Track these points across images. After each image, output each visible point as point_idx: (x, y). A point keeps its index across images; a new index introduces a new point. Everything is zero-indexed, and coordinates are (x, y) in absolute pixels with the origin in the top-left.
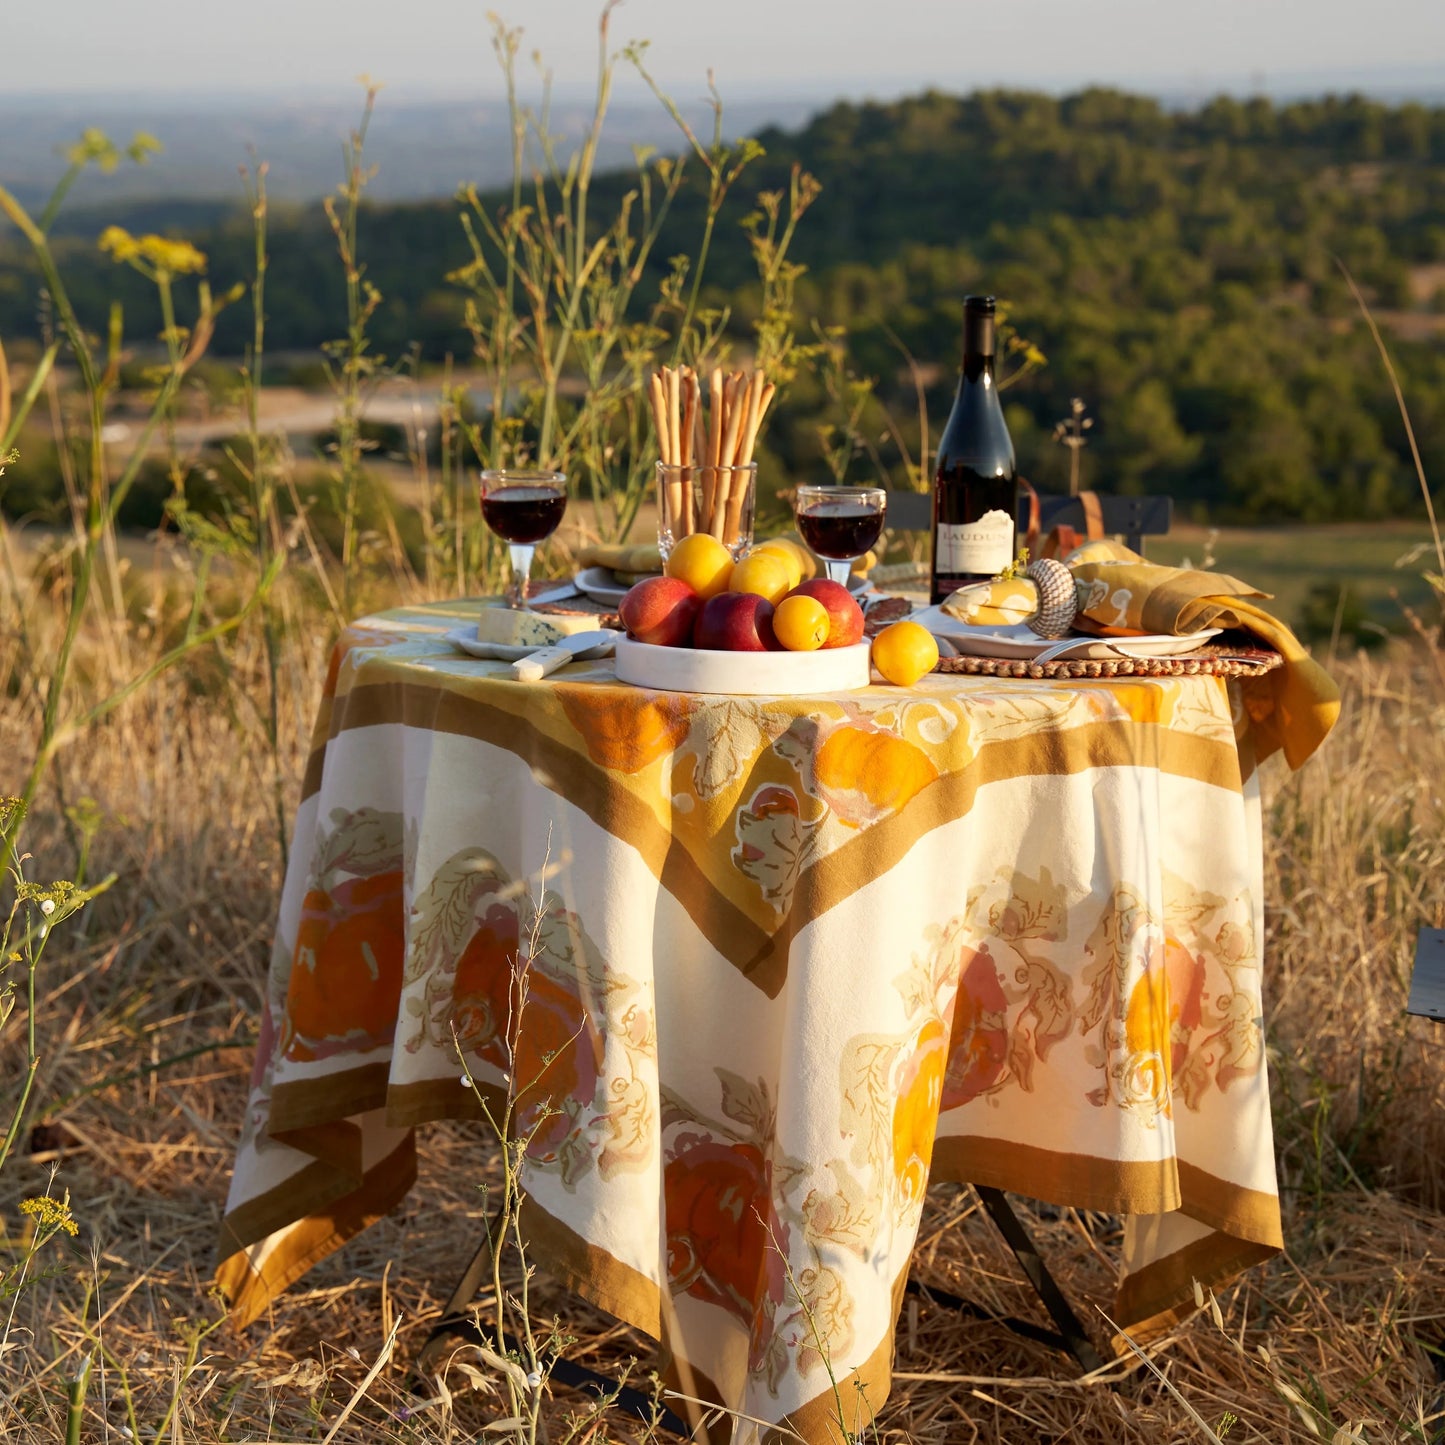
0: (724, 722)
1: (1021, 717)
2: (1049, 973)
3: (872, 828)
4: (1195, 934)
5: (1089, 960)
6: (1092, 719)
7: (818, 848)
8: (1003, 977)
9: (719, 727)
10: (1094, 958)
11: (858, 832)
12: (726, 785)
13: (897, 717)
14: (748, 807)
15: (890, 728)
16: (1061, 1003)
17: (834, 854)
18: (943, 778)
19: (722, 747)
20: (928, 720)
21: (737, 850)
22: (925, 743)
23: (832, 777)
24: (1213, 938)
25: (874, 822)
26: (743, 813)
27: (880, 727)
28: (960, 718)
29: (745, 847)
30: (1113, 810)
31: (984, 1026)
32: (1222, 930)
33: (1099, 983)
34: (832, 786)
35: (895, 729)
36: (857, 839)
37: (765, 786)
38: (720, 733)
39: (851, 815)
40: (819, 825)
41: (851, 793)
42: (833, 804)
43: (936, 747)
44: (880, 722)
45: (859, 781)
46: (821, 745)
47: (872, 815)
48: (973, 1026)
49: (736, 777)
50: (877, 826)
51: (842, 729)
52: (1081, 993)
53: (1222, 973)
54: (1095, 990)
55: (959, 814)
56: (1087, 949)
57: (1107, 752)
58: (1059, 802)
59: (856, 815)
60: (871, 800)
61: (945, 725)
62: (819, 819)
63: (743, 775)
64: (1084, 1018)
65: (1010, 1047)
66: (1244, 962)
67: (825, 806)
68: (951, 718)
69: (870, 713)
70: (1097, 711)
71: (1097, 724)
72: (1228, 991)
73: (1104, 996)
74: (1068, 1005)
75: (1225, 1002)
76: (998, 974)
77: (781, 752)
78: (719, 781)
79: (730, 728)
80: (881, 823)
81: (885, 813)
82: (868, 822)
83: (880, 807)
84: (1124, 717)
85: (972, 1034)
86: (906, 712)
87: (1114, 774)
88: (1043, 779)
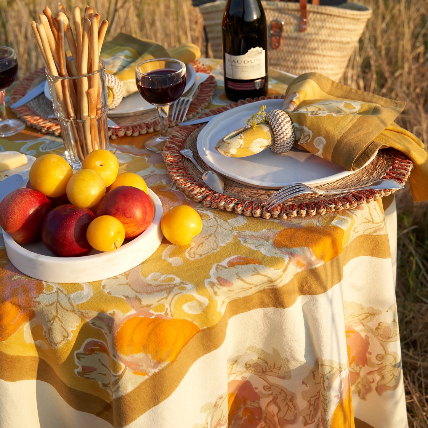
0: (54, 313)
1: (252, 286)
2: (282, 390)
3: (155, 375)
4: (364, 326)
5: (304, 388)
6: (299, 270)
7: (121, 389)
8: (256, 388)
9: (52, 316)
10: (308, 388)
11: (146, 377)
12: (64, 342)
13: (167, 306)
14: (81, 350)
15: (163, 313)
16: (290, 404)
17: (131, 392)
18: (203, 331)
19: (56, 326)
20: (189, 303)
21: (80, 369)
22: (189, 315)
23: (126, 349)
24: (374, 329)
25: (157, 370)
26: (78, 354)
27: (156, 313)
28: (210, 299)
29: (83, 368)
30: (315, 320)
31: (248, 406)
32: (379, 325)
33: (312, 402)
34: (126, 354)
35: (166, 314)
36: (146, 380)
37: (89, 340)
38: (54, 319)
39: (141, 368)
40: (120, 377)
41: (140, 356)
42: (128, 364)
43: (197, 316)
44: (155, 311)
45: (145, 348)
46: (117, 330)
47: (155, 367)
48: (242, 406)
49: (69, 338)
50: (159, 373)
51: (130, 319)
52: (302, 404)
53: (379, 345)
54: (310, 405)
55: (216, 347)
56: (303, 383)
57: (309, 288)
58: (281, 321)
59: (144, 368)
60: (153, 358)
61: (200, 304)
62: (120, 373)
63: (73, 338)
64: (304, 417)
65: (264, 415)
66: (391, 340)
67: (123, 366)
68: (205, 300)
69: (149, 306)
70: (302, 265)
71: (302, 272)
72: (383, 353)
73: (316, 410)
74: (295, 406)
75: (381, 357)
76: (254, 387)
77: (95, 325)
78: (59, 341)
79: (59, 316)
80: (160, 371)
81: (163, 365)
82: (152, 371)
83: (159, 362)
84: (319, 265)
85: (242, 410)
86: (173, 302)
87: (315, 299)
88: (270, 310)
